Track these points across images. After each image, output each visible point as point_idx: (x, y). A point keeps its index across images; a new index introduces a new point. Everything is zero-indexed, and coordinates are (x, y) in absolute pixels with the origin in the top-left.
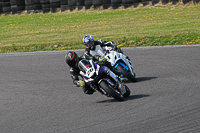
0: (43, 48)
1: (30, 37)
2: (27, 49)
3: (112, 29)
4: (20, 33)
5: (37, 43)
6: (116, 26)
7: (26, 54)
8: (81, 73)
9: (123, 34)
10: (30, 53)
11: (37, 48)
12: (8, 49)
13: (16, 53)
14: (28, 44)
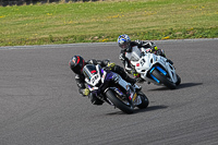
0: (82, 39)
1: (69, 28)
2: (66, 40)
3: (158, 19)
4: (58, 23)
5: (76, 34)
6: (162, 17)
7: (64, 46)
8: (86, 80)
9: (170, 25)
10: (69, 45)
11: (75, 39)
12: (44, 40)
13: (53, 45)
14: (66, 35)
